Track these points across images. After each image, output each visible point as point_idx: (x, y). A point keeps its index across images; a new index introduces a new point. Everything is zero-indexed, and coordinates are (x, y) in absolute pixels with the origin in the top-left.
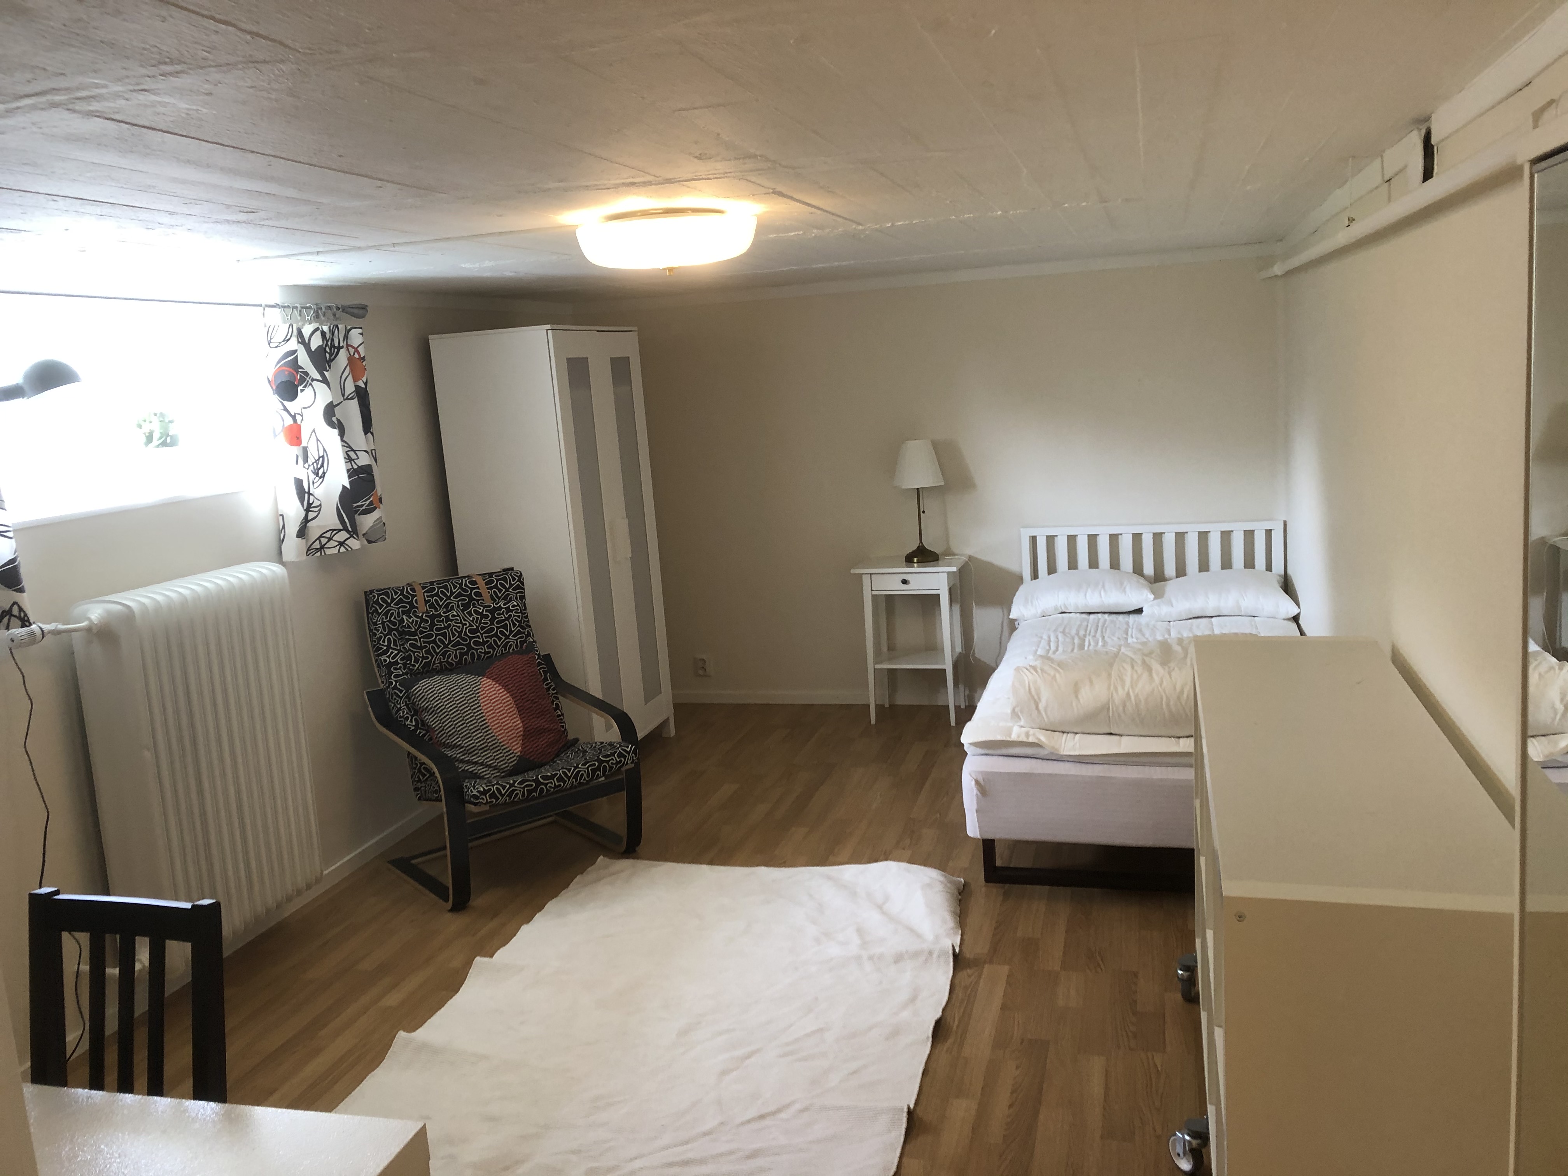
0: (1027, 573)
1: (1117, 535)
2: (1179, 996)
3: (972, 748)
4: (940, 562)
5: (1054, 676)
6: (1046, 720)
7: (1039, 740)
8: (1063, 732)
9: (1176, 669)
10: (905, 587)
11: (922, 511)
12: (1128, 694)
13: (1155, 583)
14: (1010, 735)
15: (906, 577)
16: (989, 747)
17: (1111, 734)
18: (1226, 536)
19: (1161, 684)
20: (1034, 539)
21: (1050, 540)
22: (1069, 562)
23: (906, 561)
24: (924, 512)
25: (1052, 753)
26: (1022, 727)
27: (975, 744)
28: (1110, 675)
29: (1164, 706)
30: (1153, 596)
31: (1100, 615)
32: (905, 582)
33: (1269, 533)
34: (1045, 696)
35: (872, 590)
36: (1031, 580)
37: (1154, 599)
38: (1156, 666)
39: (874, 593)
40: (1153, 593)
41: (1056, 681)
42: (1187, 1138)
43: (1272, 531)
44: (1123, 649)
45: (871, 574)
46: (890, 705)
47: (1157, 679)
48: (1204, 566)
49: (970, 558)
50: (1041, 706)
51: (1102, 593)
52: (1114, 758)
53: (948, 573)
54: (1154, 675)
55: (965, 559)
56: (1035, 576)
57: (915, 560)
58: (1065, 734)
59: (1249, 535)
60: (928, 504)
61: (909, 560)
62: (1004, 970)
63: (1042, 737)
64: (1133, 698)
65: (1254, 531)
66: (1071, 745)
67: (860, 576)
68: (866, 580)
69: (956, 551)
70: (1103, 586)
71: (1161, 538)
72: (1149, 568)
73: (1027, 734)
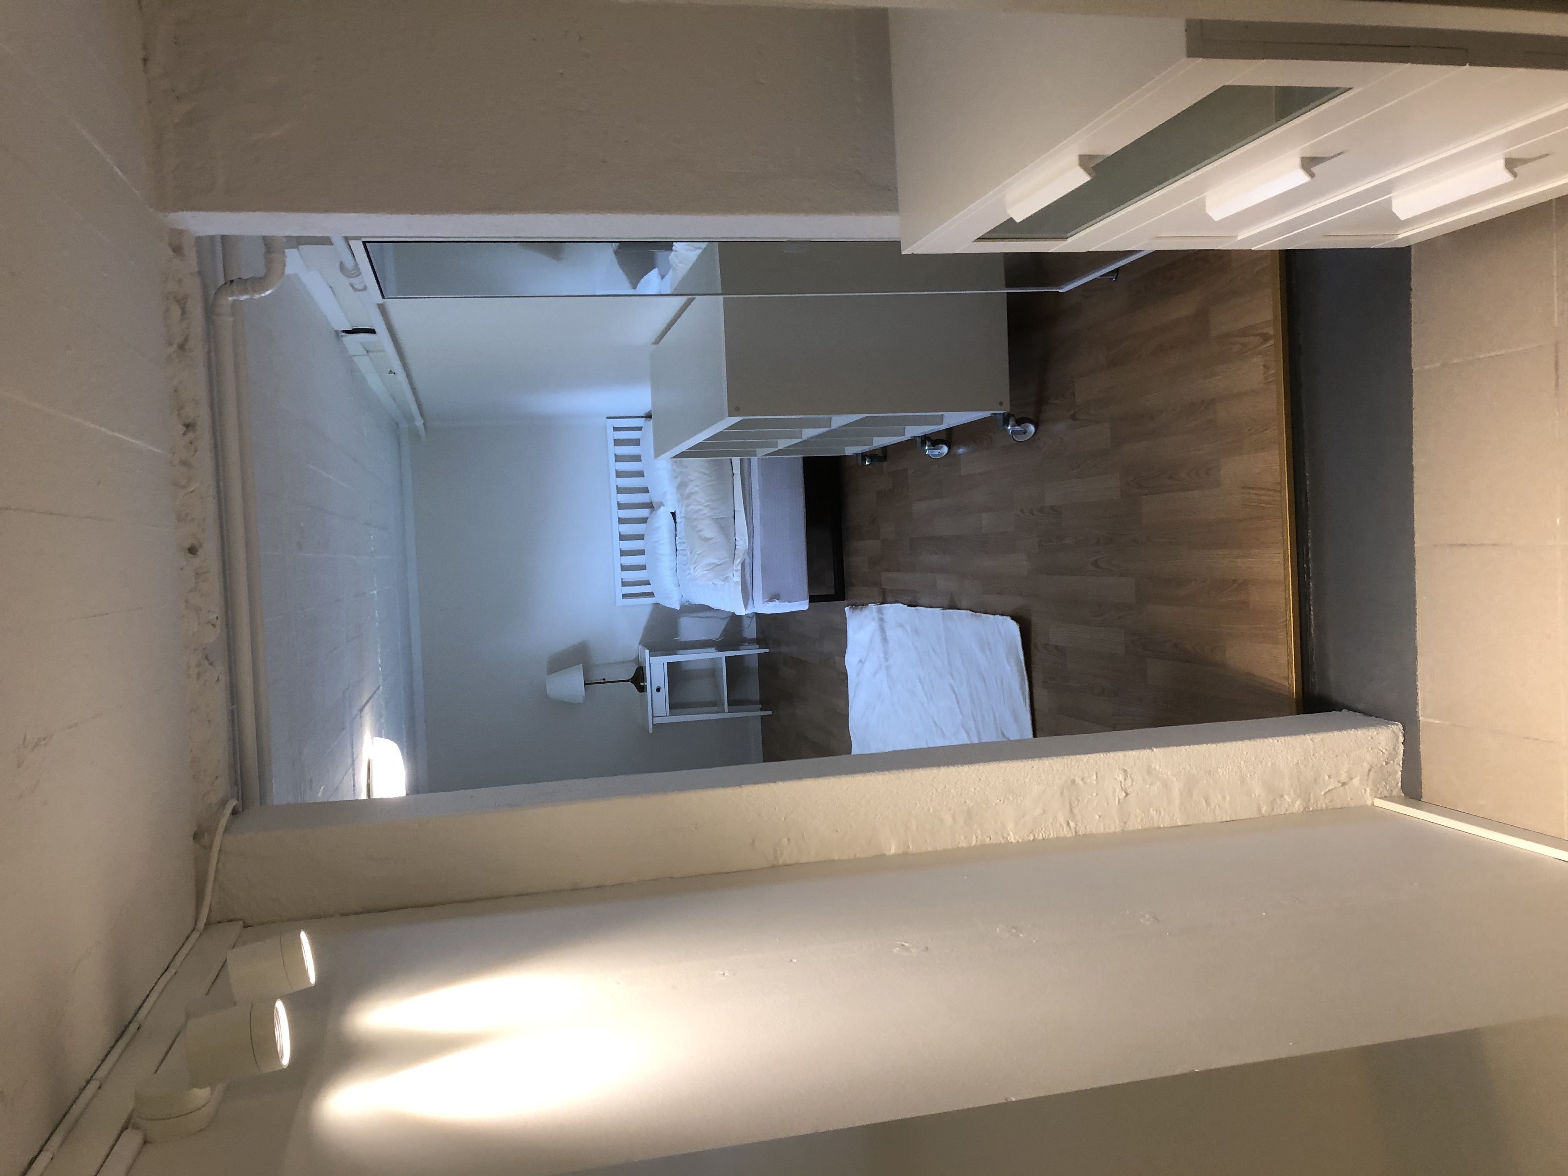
0: (650, 601)
1: (620, 535)
2: (885, 464)
3: (749, 607)
4: (643, 665)
5: (698, 554)
6: (728, 559)
7: (739, 563)
8: (735, 548)
9: (689, 477)
10: (662, 690)
11: (603, 681)
12: (706, 506)
13: (654, 507)
14: (738, 582)
15: (654, 689)
16: (747, 596)
17: (734, 517)
18: (618, 458)
19: (697, 486)
20: (625, 596)
21: (625, 584)
22: (642, 570)
23: (643, 691)
24: (604, 679)
25: (748, 554)
26: (733, 575)
27: (746, 606)
28: (696, 519)
29: (710, 484)
30: (662, 507)
31: (677, 542)
32: (658, 690)
33: (616, 429)
34: (712, 560)
35: (666, 716)
36: (655, 597)
37: (664, 506)
38: (688, 491)
39: (668, 714)
40: (659, 507)
41: (701, 553)
42: (927, 448)
43: (614, 426)
44: (683, 515)
45: (653, 717)
46: (761, 703)
47: (696, 489)
48: (640, 474)
49: (640, 644)
50: (718, 562)
51: (661, 542)
52: (748, 513)
53: (650, 656)
54: (694, 491)
55: (640, 647)
56: (651, 594)
57: (642, 684)
58: (736, 547)
59: (617, 442)
60: (597, 676)
61: (642, 689)
62: (884, 575)
63: (738, 561)
64: (708, 503)
65: (615, 440)
66: (742, 543)
67: (654, 725)
68: (657, 721)
69: (637, 654)
70: (656, 542)
71: (622, 504)
72: (644, 513)
73: (737, 571)
